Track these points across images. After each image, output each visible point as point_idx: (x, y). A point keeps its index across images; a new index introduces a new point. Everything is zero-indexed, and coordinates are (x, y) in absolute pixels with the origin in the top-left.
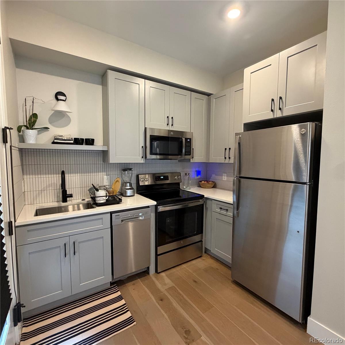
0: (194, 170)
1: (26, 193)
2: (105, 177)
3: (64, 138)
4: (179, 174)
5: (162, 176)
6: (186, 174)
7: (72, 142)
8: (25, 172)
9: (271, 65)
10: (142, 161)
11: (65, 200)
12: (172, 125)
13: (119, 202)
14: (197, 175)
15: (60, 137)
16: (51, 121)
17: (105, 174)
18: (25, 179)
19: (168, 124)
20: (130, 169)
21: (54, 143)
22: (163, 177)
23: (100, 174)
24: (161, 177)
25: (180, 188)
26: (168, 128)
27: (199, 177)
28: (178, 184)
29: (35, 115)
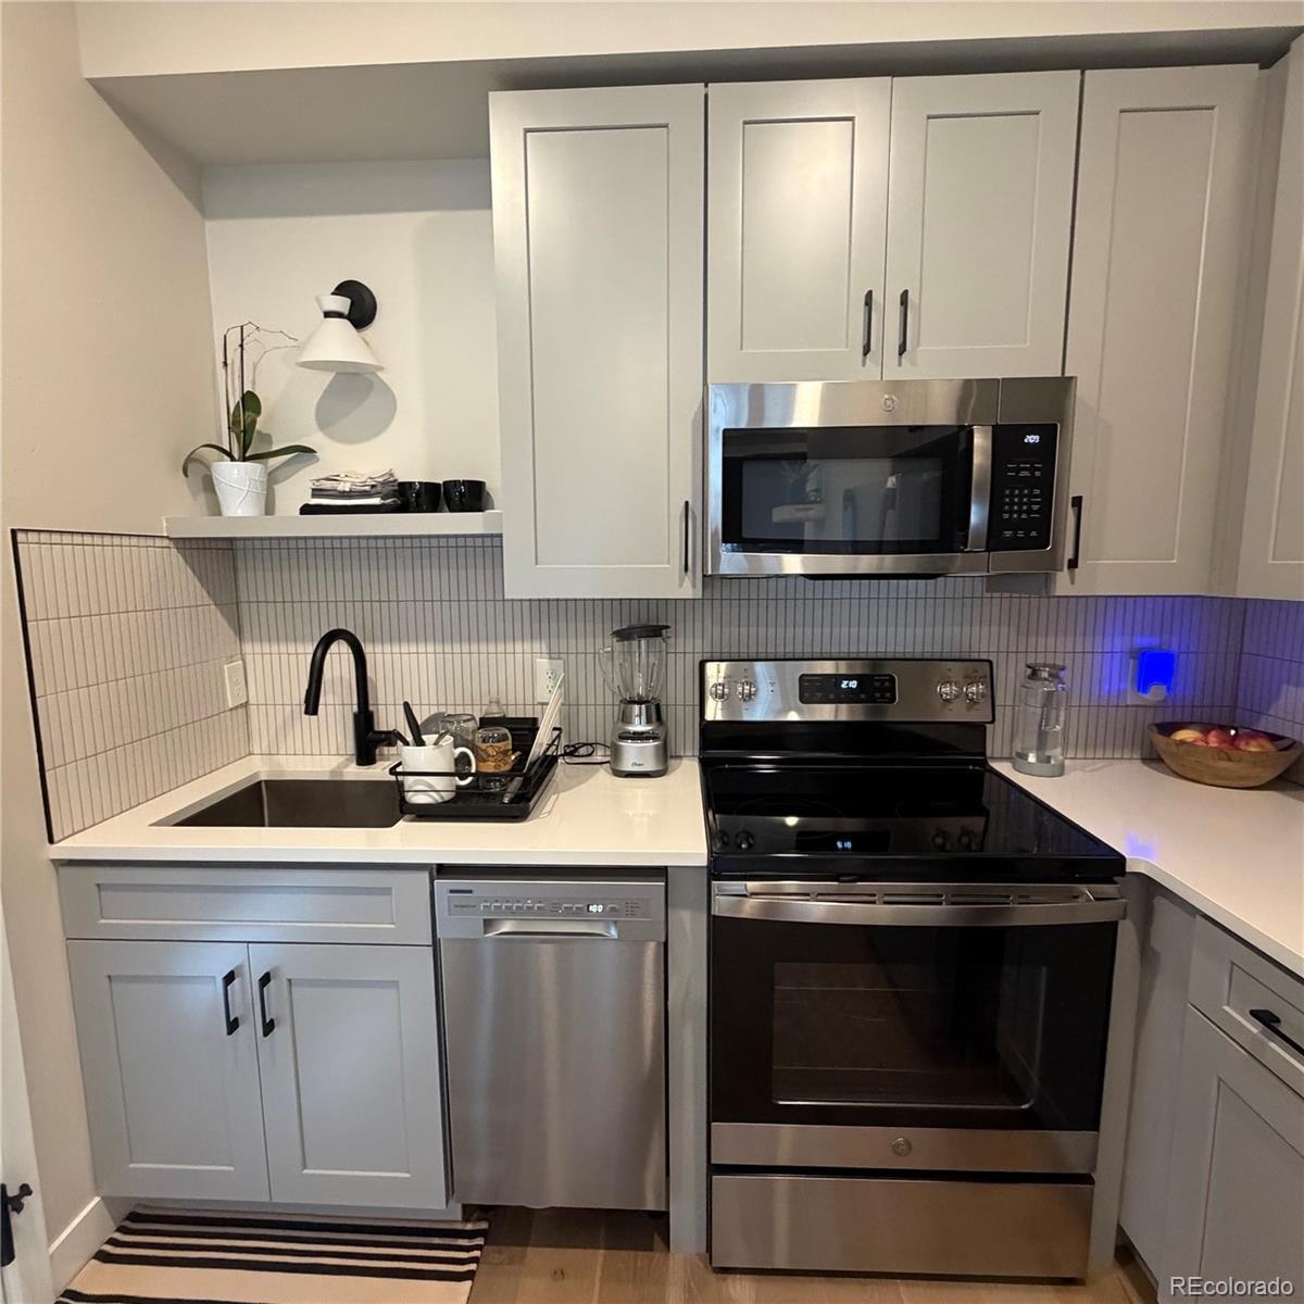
0: (1121, 643)
2: (543, 664)
3: (341, 487)
4: (982, 670)
5: (849, 677)
6: (1034, 673)
7: (376, 501)
8: (246, 628)
10: (688, 590)
11: (365, 756)
12: (902, 349)
14: (1143, 685)
15: (328, 485)
17: (545, 650)
18: (249, 659)
19: (867, 350)
20: (655, 631)
21: (307, 510)
22: (853, 684)
23: (519, 647)
24: (844, 686)
25: (988, 754)
26: (871, 371)
27: (1156, 693)
28: (978, 730)
29: (250, 402)
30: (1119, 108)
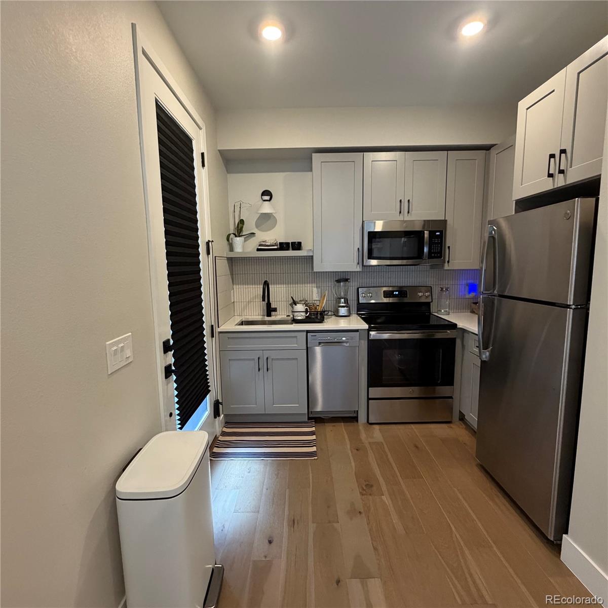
0: (464, 282)
1: (235, 303)
2: (315, 290)
3: (267, 244)
4: (430, 289)
5: (396, 291)
6: (442, 289)
7: (276, 247)
8: (234, 282)
9: (553, 91)
10: (359, 269)
11: (269, 315)
12: (408, 212)
13: (321, 321)
14: (469, 293)
15: (264, 243)
16: (258, 226)
17: (315, 286)
18: (235, 289)
19: (400, 212)
20: (346, 280)
21: (258, 250)
22: (397, 293)
23: (308, 285)
24: (395, 293)
25: (431, 311)
26: (401, 218)
27: (473, 295)
28: (428, 305)
29: (242, 222)
30: (455, 159)
